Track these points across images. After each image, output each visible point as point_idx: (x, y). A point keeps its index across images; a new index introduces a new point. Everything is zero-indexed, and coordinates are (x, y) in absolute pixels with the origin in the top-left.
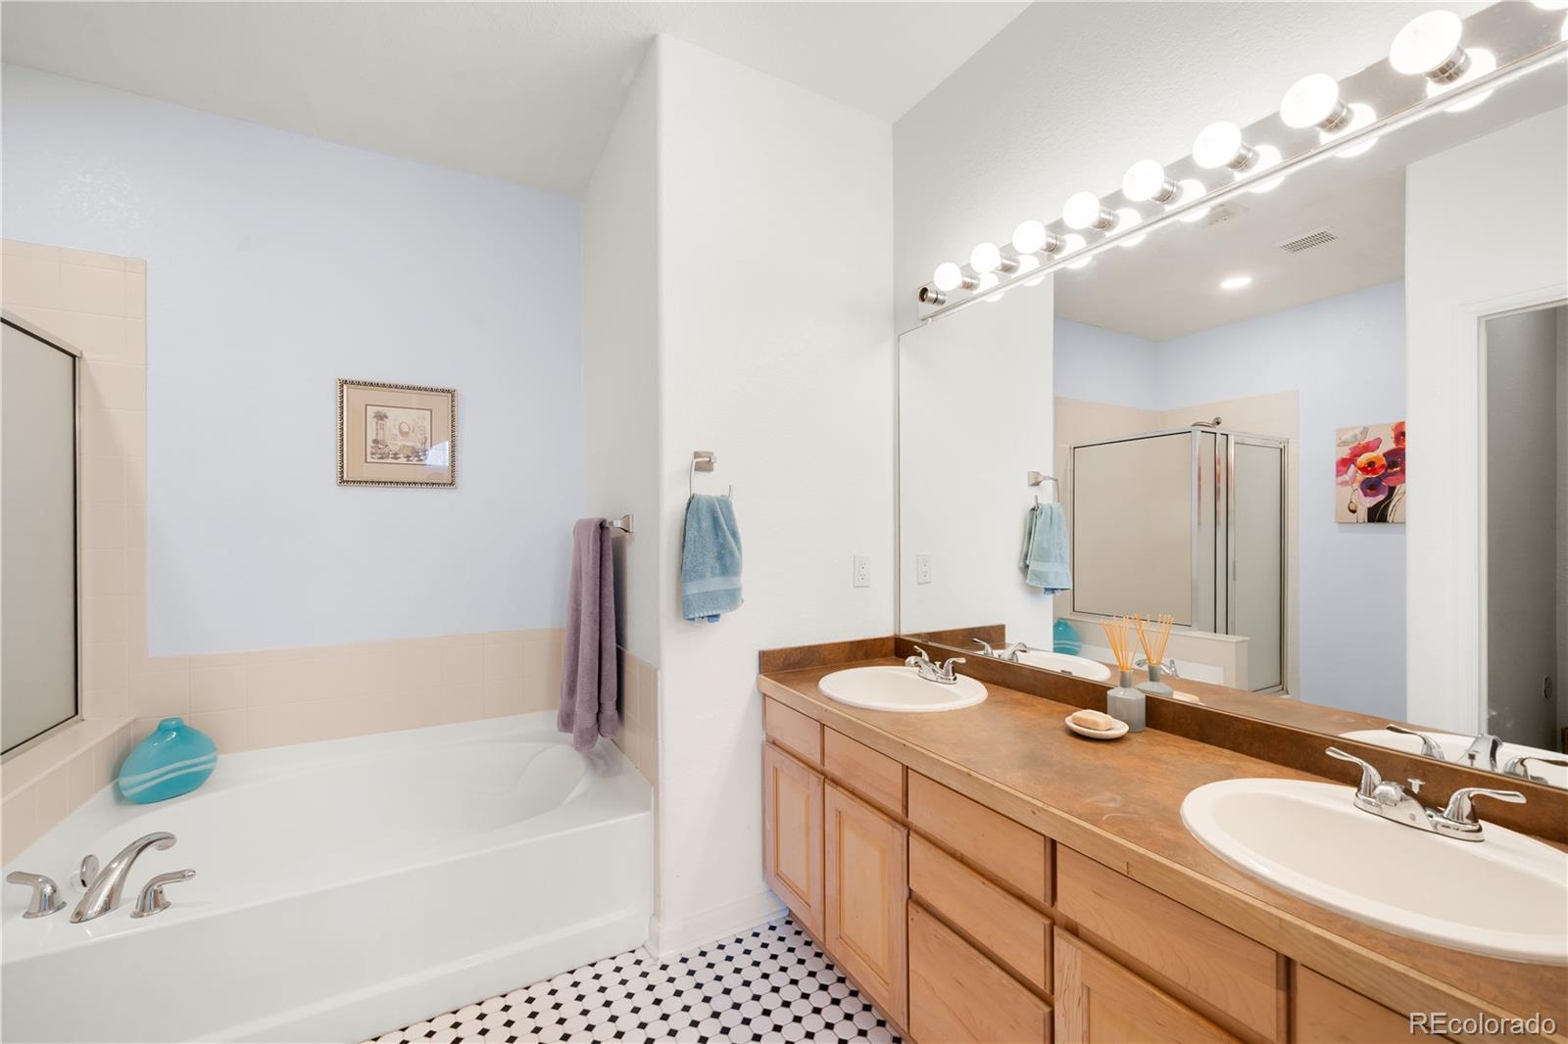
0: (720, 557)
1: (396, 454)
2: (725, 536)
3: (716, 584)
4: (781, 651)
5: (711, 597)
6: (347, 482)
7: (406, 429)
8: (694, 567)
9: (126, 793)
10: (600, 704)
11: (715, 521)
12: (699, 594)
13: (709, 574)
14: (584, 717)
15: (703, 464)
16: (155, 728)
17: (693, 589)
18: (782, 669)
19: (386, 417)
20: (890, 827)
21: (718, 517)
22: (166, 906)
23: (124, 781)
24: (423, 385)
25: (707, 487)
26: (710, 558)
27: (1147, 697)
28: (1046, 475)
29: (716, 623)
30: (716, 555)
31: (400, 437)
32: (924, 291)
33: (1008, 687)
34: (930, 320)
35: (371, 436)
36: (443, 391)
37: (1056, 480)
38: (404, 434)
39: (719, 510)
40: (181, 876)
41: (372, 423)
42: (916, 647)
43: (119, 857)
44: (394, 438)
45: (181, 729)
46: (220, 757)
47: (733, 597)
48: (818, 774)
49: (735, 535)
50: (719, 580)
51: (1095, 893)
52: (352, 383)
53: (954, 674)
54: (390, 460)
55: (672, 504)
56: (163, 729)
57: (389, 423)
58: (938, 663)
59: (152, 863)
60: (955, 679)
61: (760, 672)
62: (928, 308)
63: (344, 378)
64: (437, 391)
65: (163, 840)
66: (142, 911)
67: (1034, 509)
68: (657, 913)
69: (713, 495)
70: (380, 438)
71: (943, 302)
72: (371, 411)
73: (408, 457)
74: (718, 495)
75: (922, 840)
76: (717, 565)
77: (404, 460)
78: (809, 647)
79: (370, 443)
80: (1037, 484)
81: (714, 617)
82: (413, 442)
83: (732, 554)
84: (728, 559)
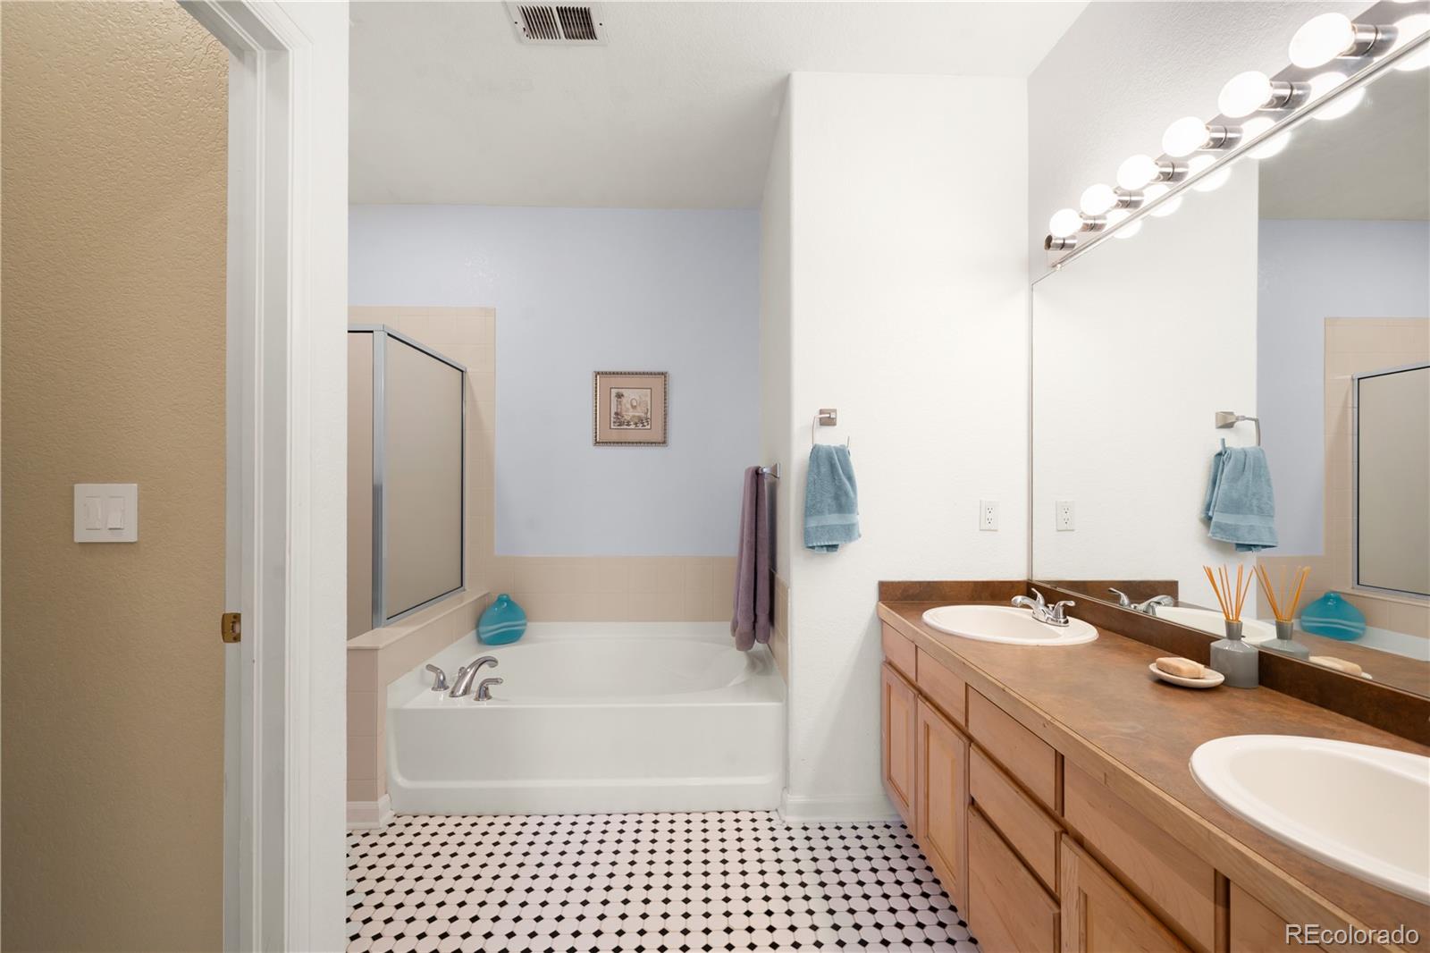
0: (837, 498)
1: (628, 422)
2: (841, 479)
3: (833, 519)
4: (899, 583)
5: (830, 530)
6: (599, 443)
7: (635, 404)
8: (814, 505)
9: (483, 636)
10: (755, 615)
11: (832, 467)
12: (817, 527)
13: (827, 511)
14: (745, 626)
15: (827, 420)
16: (496, 599)
17: (813, 523)
18: (899, 599)
19: (622, 395)
20: (958, 739)
21: (835, 464)
22: (490, 698)
23: (482, 629)
24: (646, 370)
25: (828, 438)
26: (828, 500)
27: (1260, 652)
28: (1240, 414)
29: (835, 553)
30: (833, 495)
31: (631, 410)
32: (1049, 239)
33: (1126, 636)
34: (1059, 266)
35: (614, 410)
36: (659, 374)
37: (1256, 421)
38: (634, 407)
39: (836, 458)
40: (496, 681)
41: (614, 399)
42: (1033, 589)
43: (471, 667)
44: (627, 410)
45: (508, 601)
46: (529, 624)
47: (849, 532)
48: (914, 691)
49: (850, 479)
50: (835, 516)
51: (1089, 803)
52: (602, 373)
53: (1065, 617)
54: (625, 427)
55: (800, 454)
56: (500, 600)
57: (624, 400)
58: (1051, 606)
59: (485, 672)
60: (1067, 622)
61: (880, 600)
62: (1057, 254)
63: (597, 370)
64: (655, 374)
65: (492, 662)
66: (478, 698)
67: (1220, 454)
68: (786, 787)
69: (833, 445)
70: (619, 410)
71: (1072, 246)
72: (613, 395)
73: (636, 424)
74: (838, 445)
75: (981, 754)
76: (833, 503)
77: (633, 427)
78: (929, 582)
79: (613, 415)
80: (1229, 426)
81: (833, 547)
82: (639, 413)
83: (846, 494)
84: (843, 500)
